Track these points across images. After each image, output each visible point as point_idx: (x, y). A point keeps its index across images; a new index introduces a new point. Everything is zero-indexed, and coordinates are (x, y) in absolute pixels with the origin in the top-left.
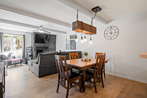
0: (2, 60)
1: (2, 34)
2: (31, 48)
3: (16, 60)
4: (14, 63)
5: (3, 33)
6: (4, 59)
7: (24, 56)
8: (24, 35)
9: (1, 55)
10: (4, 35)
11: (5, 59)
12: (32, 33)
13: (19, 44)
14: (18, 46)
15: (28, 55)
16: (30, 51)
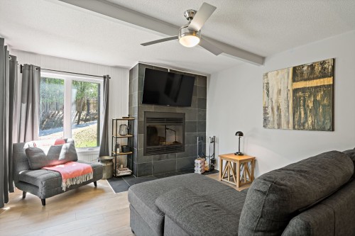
0: (31, 169)
1: (36, 72)
2: (126, 122)
3: (78, 171)
4: (69, 183)
5: (39, 69)
6: (35, 165)
7: (104, 152)
8: (105, 77)
9: (27, 150)
10: (43, 74)
11: (39, 165)
12: (131, 71)
13: (88, 110)
14: (87, 115)
15: (117, 146)
16: (124, 131)
